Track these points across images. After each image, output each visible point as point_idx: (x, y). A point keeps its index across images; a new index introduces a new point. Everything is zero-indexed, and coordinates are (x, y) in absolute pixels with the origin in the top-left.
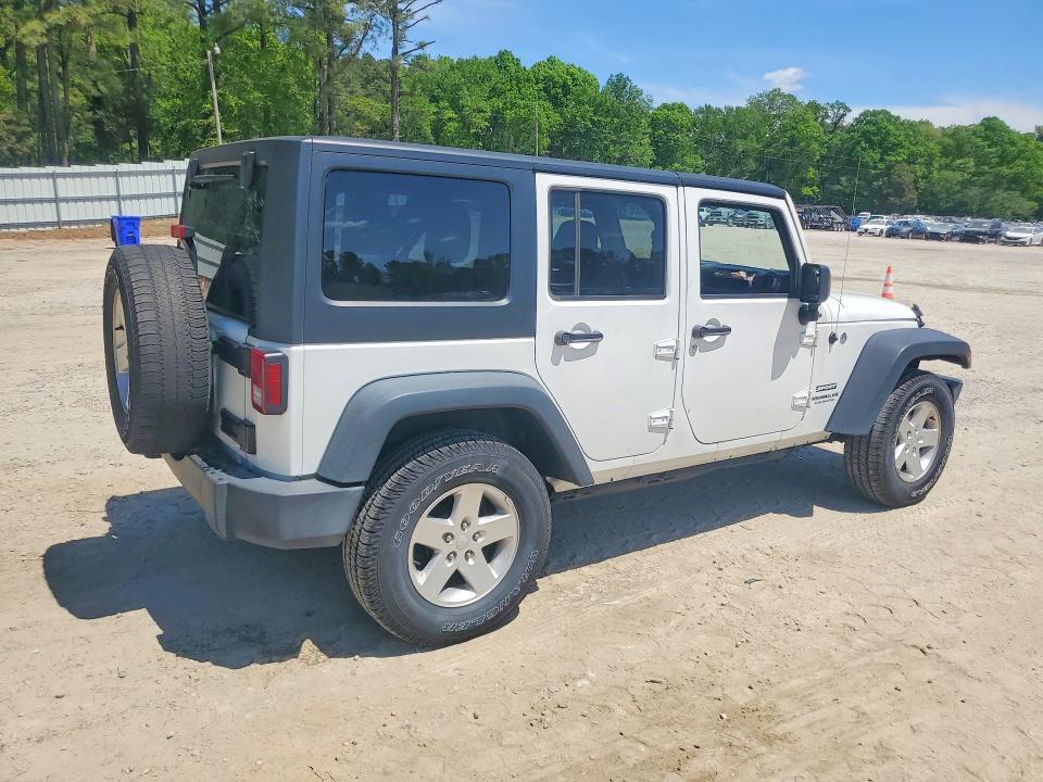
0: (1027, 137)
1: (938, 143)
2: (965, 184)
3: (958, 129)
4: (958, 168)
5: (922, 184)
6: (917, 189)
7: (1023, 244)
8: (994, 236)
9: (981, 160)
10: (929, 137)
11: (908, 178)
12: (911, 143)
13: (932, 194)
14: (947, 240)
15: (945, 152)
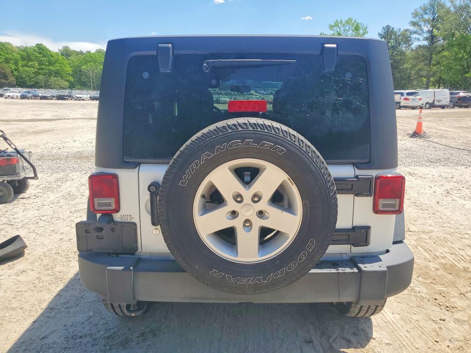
0: (57, 54)
1: (18, 54)
2: (37, 74)
3: (26, 48)
4: (31, 66)
5: (16, 73)
6: (14, 75)
7: (83, 100)
8: (70, 97)
9: (41, 63)
10: (13, 51)
11: (8, 71)
12: (5, 53)
13: (22, 78)
14: (51, 99)
15: (23, 59)
